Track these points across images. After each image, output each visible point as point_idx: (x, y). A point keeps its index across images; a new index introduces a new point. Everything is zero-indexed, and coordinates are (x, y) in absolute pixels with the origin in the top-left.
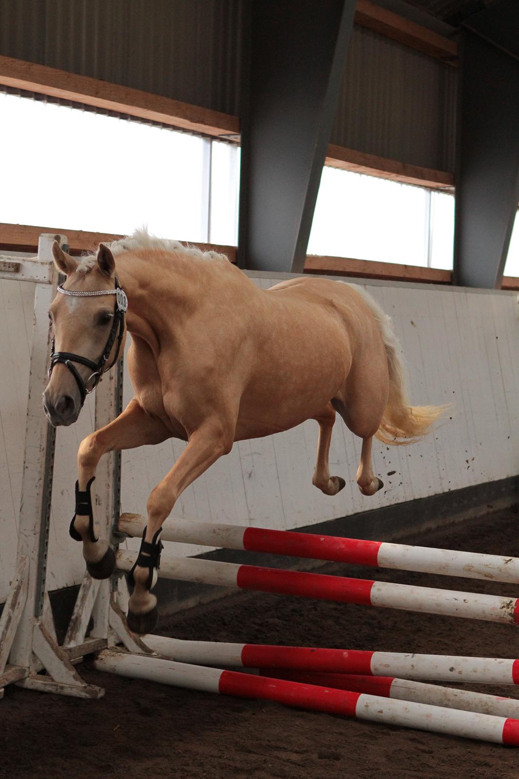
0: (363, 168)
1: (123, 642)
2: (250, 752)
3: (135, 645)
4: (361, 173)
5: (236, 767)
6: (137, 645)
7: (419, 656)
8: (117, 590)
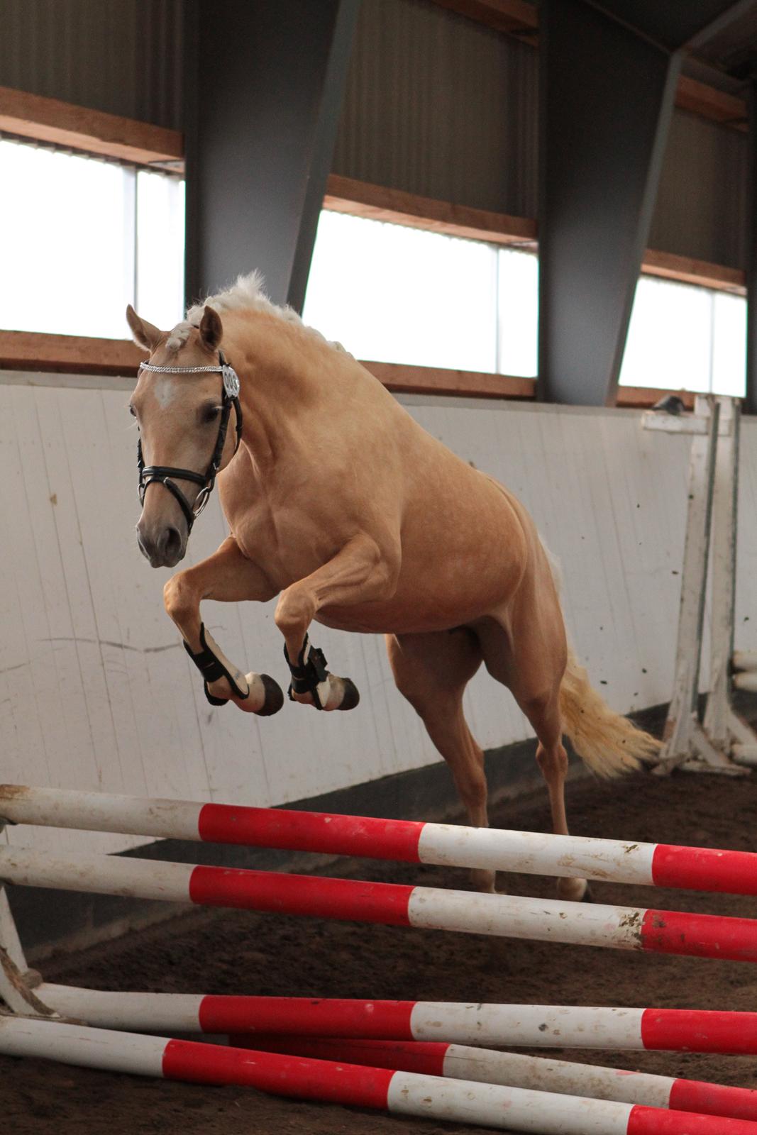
1: (4, 998)
3: (23, 1002)
6: (27, 1001)
7: (489, 1008)
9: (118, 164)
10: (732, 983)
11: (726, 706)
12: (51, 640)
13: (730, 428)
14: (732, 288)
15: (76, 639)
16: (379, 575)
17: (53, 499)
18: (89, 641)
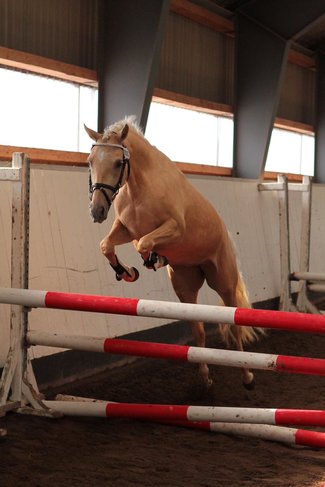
0: (175, 103)
1: (31, 403)
2: (113, 468)
3: (38, 405)
4: (174, 106)
5: (105, 477)
6: (40, 404)
7: (217, 408)
8: (26, 370)
9: (72, 83)
10: (308, 402)
11: (305, 297)
12: (48, 267)
13: (308, 188)
14: (309, 133)
15: (57, 267)
16: (177, 234)
17: (49, 213)
18: (62, 268)
